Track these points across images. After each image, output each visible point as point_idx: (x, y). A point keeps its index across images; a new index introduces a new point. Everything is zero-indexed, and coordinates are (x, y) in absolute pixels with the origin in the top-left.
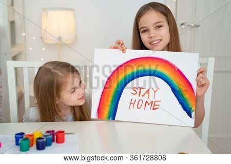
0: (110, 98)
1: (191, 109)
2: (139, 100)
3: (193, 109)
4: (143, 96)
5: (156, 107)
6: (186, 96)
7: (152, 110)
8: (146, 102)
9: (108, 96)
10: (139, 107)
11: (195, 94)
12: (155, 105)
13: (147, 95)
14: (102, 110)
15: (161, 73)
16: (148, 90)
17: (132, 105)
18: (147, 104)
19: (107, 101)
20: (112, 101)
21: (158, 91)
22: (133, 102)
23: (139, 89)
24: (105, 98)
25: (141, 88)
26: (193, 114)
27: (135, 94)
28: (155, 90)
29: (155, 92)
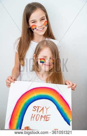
0: (19, 114)
1: (69, 120)
2: (37, 115)
3: (71, 119)
4: (39, 112)
5: (47, 119)
6: (66, 112)
7: (45, 121)
8: (42, 116)
9: (17, 113)
10: (37, 119)
11: (71, 110)
13: (42, 111)
14: (13, 122)
15: (51, 97)
16: (43, 108)
17: (32, 118)
19: (16, 116)
20: (20, 116)
21: (49, 108)
22: (33, 116)
23: (37, 108)
24: (15, 113)
25: (39, 107)
26: (71, 123)
27: (35, 111)
28: (47, 108)
29: (47, 109)
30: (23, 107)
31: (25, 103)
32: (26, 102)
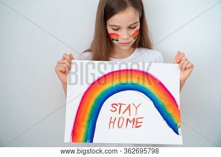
0: (87, 118)
1: (176, 125)
2: (120, 118)
3: (179, 125)
4: (123, 113)
5: (138, 125)
6: (170, 111)
7: (134, 128)
8: (128, 120)
9: (84, 115)
10: (120, 126)
11: (179, 109)
12: (137, 123)
13: (128, 111)
14: (77, 131)
16: (129, 106)
17: (112, 124)
18: (129, 122)
19: (83, 120)
20: (89, 121)
21: (140, 106)
22: (112, 120)
23: (119, 106)
24: (81, 116)
25: (121, 104)
26: (179, 130)
27: (115, 111)
28: (137, 106)
29: (136, 108)
30: (94, 105)
31: (97, 99)
32: (98, 97)
